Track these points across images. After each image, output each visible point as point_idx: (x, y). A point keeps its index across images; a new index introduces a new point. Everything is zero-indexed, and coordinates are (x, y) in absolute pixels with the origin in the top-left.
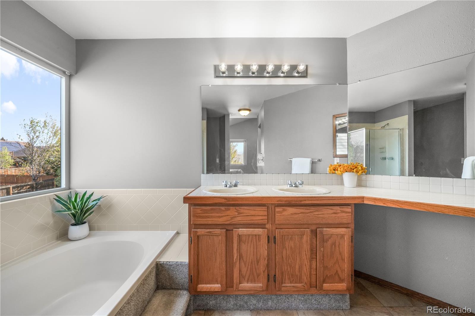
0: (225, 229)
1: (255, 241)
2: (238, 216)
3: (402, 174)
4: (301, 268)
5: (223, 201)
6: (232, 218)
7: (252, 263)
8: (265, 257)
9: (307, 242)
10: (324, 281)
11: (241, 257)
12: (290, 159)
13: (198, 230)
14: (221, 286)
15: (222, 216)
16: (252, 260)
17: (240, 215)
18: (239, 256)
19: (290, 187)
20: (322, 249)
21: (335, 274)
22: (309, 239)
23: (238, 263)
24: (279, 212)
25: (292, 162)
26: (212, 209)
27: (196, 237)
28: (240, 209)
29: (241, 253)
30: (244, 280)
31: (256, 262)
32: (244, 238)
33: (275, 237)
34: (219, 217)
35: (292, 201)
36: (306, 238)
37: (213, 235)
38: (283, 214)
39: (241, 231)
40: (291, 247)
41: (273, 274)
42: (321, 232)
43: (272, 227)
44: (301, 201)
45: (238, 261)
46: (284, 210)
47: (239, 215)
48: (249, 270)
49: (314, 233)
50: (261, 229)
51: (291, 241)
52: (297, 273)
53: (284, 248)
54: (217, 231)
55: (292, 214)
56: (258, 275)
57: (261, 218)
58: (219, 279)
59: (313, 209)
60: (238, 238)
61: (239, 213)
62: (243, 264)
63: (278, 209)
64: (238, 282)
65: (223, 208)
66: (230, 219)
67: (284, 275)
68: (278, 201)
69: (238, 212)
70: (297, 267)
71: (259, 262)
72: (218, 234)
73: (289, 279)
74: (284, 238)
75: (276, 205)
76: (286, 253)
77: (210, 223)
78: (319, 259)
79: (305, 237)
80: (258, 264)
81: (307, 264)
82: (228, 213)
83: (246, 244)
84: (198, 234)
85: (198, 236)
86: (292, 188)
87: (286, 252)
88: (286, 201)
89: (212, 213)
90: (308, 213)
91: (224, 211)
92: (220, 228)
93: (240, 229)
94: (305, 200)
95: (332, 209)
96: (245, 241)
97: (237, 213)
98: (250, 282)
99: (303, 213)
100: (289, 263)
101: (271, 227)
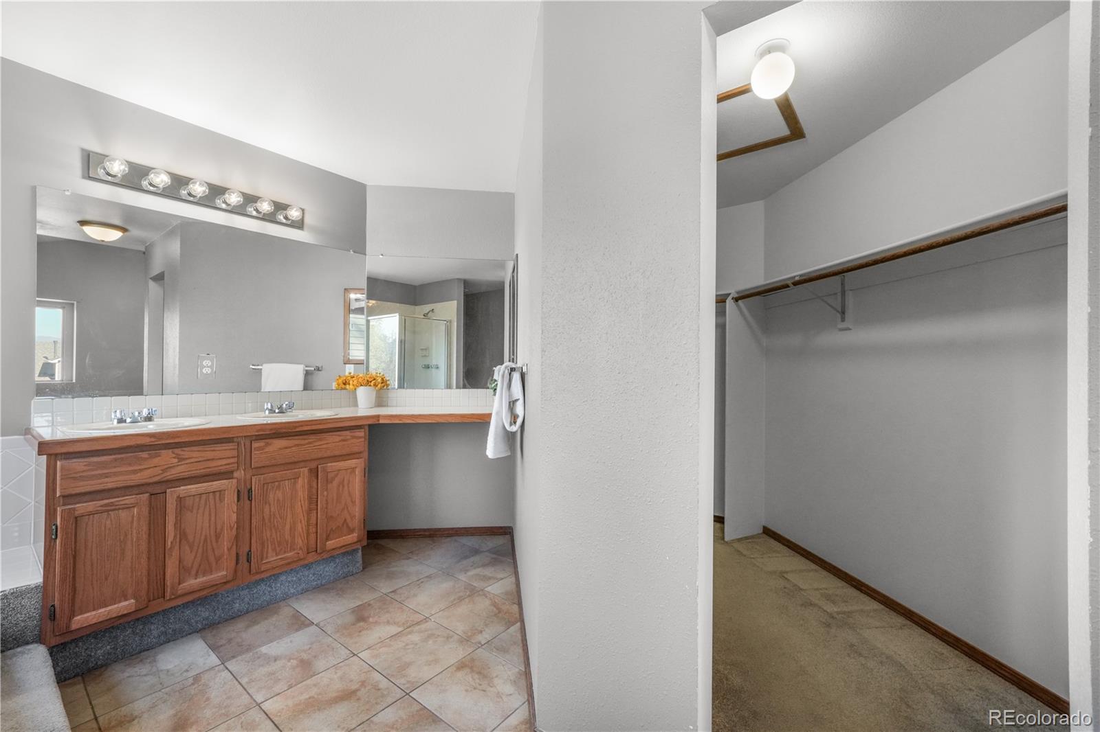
0: (147, 492)
1: (212, 502)
2: (178, 465)
3: (449, 386)
4: (292, 529)
5: (147, 441)
6: (164, 471)
7: (205, 540)
8: (232, 525)
9: (303, 486)
10: (328, 539)
11: (182, 535)
12: (253, 365)
13: (78, 505)
14: (137, 601)
15: (141, 470)
16: (206, 536)
17: (183, 463)
18: (178, 536)
19: (269, 413)
20: (325, 493)
21: (343, 525)
22: (306, 481)
23: (177, 547)
24: (258, 449)
25: (261, 373)
26: (116, 460)
27: (72, 520)
28: (182, 453)
29: (184, 530)
30: (189, 574)
31: (214, 539)
32: (189, 502)
33: (250, 491)
34: (135, 472)
35: (281, 428)
36: (302, 483)
37: (119, 509)
38: (265, 451)
39: (184, 490)
40: (278, 500)
41: (247, 549)
42: (324, 470)
43: (245, 474)
44: (296, 427)
45: (178, 544)
46: (267, 445)
47: (180, 463)
48: (199, 555)
49: (315, 472)
50: (225, 481)
51: (277, 492)
52: (287, 537)
53: (266, 503)
54: (129, 500)
55: (280, 449)
56: (218, 559)
57: (224, 462)
58: (130, 591)
59: (312, 438)
60: (177, 504)
61: (181, 460)
62: (187, 548)
63: (255, 445)
64: (177, 581)
65: (145, 455)
66: (161, 472)
67: (266, 547)
68: (258, 431)
69: (178, 458)
70: (288, 527)
71: (219, 537)
72: (131, 504)
73: (274, 550)
74: (267, 490)
75: (254, 438)
76: (270, 511)
77: (110, 486)
78: (321, 509)
79: (300, 480)
80: (217, 542)
81: (302, 519)
82: (156, 461)
83: (195, 511)
84: (77, 513)
85: (76, 518)
86: (275, 414)
87: (270, 509)
88: (271, 430)
89: (115, 467)
90: (304, 445)
91: (146, 459)
92: (137, 492)
93: (182, 488)
94: (302, 426)
95: (339, 436)
96: (192, 507)
97: (176, 460)
98: (201, 576)
99: (298, 445)
100: (274, 526)
101: (243, 475)
